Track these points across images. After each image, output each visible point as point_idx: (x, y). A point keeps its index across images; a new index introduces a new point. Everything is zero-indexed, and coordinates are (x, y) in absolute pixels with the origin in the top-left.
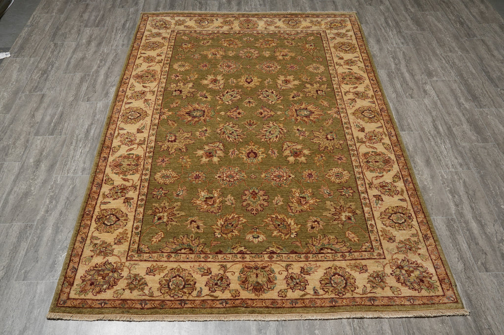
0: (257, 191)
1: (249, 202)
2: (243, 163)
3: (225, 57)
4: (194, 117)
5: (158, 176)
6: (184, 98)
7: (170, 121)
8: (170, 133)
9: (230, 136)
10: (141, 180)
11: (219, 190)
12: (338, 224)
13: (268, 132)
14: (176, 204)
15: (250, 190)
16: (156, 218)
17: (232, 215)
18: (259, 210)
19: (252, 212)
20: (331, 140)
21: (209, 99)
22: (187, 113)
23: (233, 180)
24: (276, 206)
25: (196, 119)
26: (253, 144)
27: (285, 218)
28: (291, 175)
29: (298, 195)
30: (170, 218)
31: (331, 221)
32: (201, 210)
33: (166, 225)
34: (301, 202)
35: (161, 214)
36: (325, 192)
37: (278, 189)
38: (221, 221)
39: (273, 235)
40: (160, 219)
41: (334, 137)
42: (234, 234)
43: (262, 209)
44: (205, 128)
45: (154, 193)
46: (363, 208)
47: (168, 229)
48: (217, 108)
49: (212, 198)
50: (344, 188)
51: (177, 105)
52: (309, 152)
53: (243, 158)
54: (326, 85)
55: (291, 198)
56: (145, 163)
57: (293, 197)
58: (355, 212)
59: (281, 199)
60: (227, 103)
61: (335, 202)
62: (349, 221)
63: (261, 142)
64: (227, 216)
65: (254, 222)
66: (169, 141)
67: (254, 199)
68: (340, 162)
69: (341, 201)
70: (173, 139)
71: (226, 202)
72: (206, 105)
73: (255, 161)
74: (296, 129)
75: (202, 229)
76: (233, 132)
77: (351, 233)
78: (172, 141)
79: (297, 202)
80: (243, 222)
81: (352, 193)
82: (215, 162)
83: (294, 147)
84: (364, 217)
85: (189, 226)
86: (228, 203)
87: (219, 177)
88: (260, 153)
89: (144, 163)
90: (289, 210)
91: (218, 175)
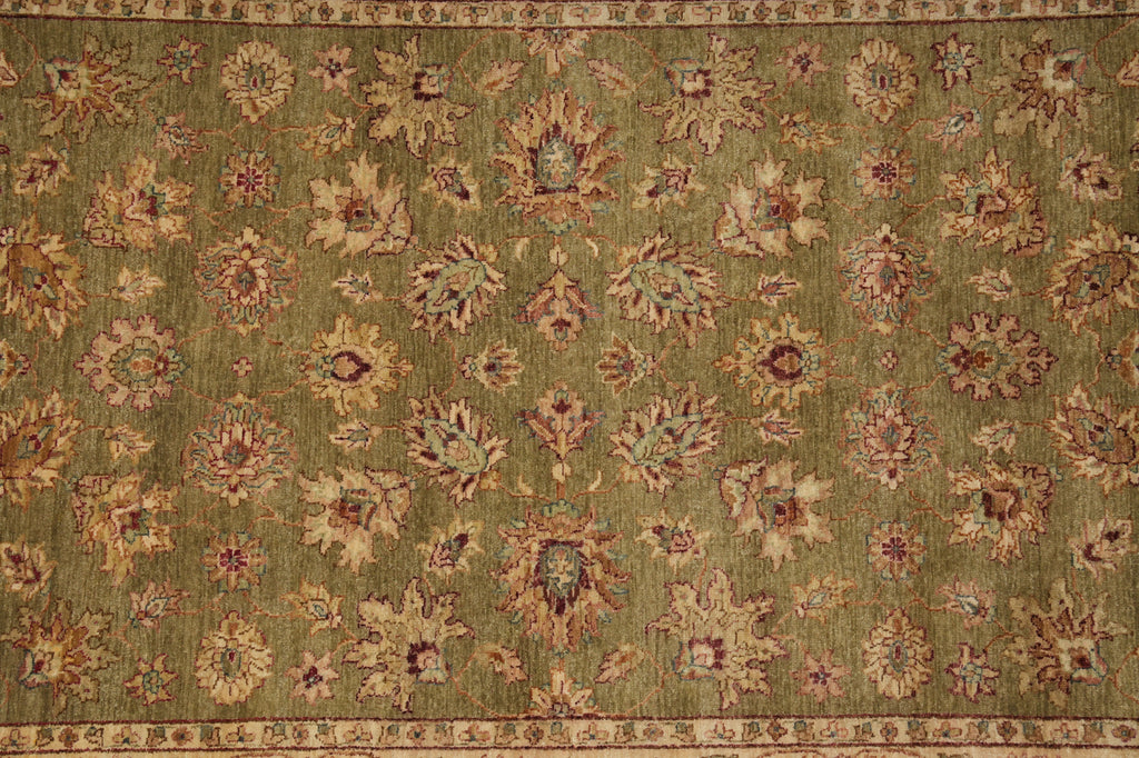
0: (953, 351)
1: (1002, 376)
2: (828, 392)
3: (157, 471)
4: (584, 580)
5: (893, 687)
6: (462, 631)
7: (606, 674)
8: (676, 663)
9: (688, 439)
10: (914, 745)
11: (951, 475)
12: (1088, 104)
13: (664, 303)
14: (1018, 614)
15: (950, 372)
16: (1083, 673)
17: (1057, 429)
18: (1034, 345)
19: (1044, 366)
20: (708, 82)
21: (472, 528)
22: (560, 611)
23: (908, 430)
24: (1016, 291)
25: (597, 571)
26: (730, 359)
27: (1063, 266)
28: (880, 235)
29: (970, 220)
30: (1078, 629)
31: (1078, 125)
32: (1041, 529)
33: (1108, 637)
34: (998, 212)
35: (1065, 659)
36: (954, 130)
37: (944, 282)
38: (1082, 463)
39: (1131, 305)
40: (1083, 662)
41: (693, 67)
42: (1132, 426)
43: (1030, 337)
44: (648, 535)
45: (972, 692)
46: (1025, 19)
47: (1125, 631)
48: (530, 492)
49: (987, 498)
50: (939, 66)
51: (505, 654)
52: (769, 165)
53: (802, 394)
54: (382, 56)
55: (981, 243)
56: (831, 741)
57: (978, 236)
58: (1041, 47)
59: (988, 273)
60: (498, 455)
61: (999, 103)
62: (1077, 70)
63: (720, 331)
64: (1061, 446)
65: (1082, 363)
66: (718, 666)
67: (990, 360)
68: (817, 66)
69: (996, 83)
70: (710, 651)
71: (1001, 449)
72: (512, 540)
73: (813, 353)
74: (647, 200)
75: (1119, 522)
76: (670, 431)
77: (1123, 71)
78: (719, 655)
79: (999, 224)
80: (1084, 396)
81: (960, 45)
82: (822, 492)
83: (746, 215)
84: (1060, 19)
85: (1108, 566)
86: (1009, 444)
87: (892, 474)
88: (773, 335)
89: (832, 745)
90: (1031, 252)
91: (884, 478)
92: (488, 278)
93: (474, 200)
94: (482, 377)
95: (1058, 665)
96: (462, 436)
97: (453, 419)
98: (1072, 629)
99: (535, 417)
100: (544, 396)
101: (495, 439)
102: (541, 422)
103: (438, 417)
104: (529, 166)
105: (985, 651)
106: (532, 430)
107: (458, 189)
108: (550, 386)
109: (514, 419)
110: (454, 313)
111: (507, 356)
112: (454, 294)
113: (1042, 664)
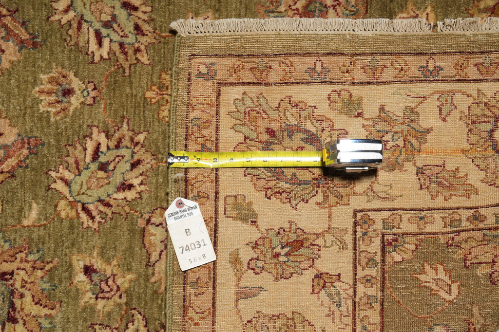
92: (67, 183)
93: (79, 264)
94: (76, 84)
96: (98, 26)
97: (106, 42)
99: (22, 42)
100: (12, 62)
101: (64, 21)
102: (16, 35)
103: (121, 45)
104: (18, 303)
106: (26, 29)
107: (95, 277)
108: (6, 73)
109: (45, 41)
110: (103, 148)
111: (50, 104)
112: (103, 167)
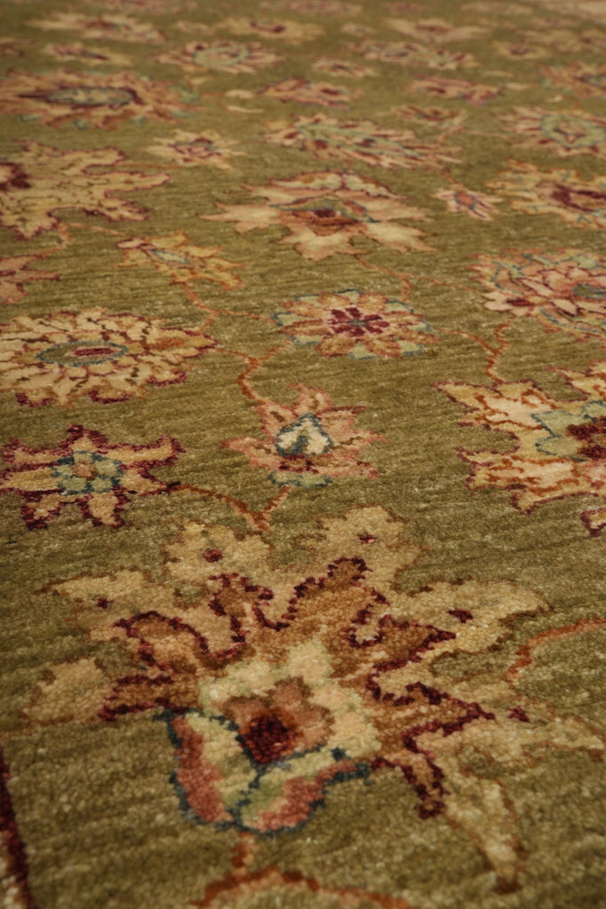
14: (341, 529)
40: (268, 736)
91: (499, 296)
95: (217, 664)
98: (382, 666)
105: (173, 486)
113: (198, 616)
